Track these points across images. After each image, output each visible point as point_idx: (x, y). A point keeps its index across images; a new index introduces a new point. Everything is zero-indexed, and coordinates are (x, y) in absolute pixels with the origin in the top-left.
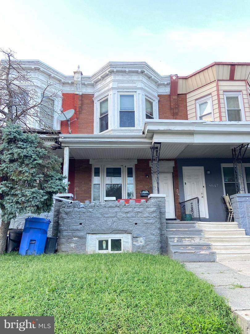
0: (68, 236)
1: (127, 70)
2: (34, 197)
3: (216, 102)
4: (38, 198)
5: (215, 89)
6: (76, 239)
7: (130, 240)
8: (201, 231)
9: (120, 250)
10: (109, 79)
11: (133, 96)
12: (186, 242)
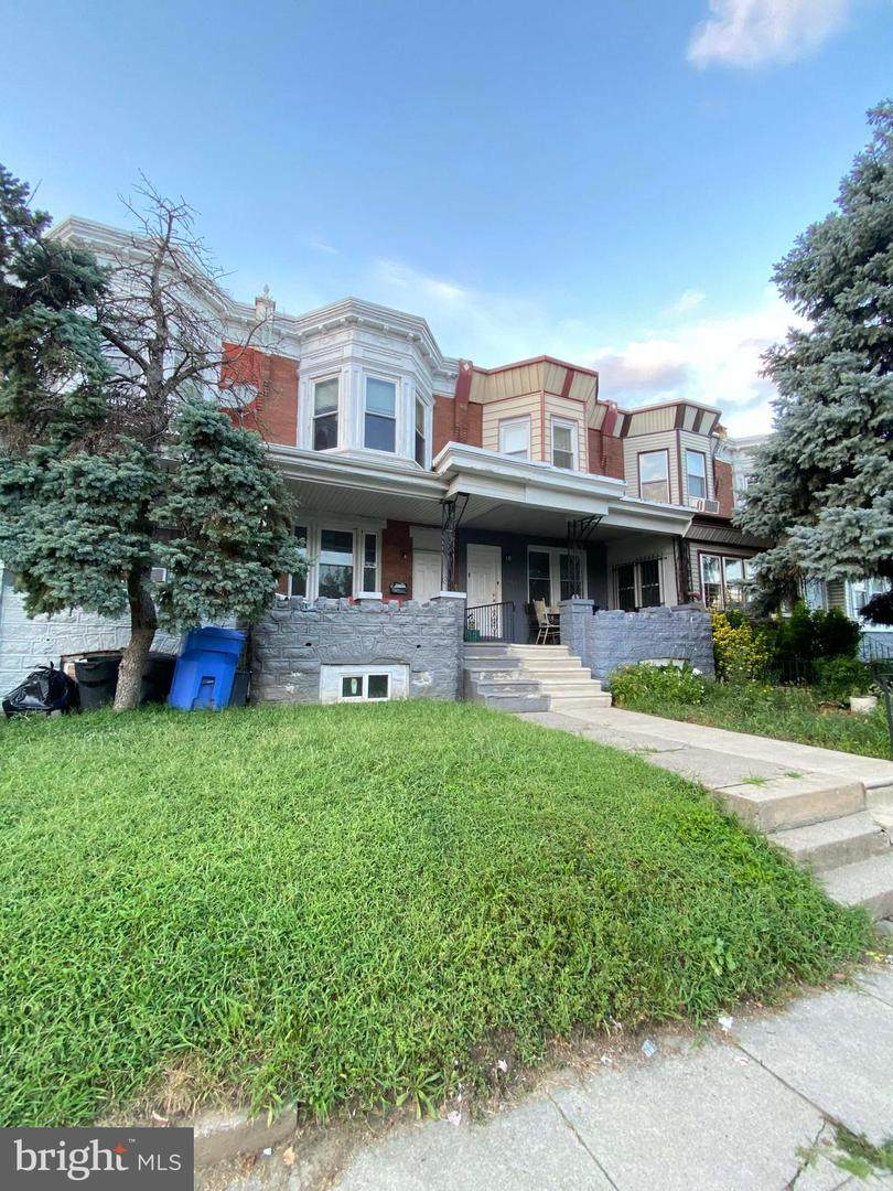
0: (281, 668)
1: (387, 326)
2: (252, 581)
3: (538, 431)
4: (261, 584)
5: (538, 407)
6: (299, 674)
7: (405, 677)
8: (518, 660)
9: (385, 696)
10: (342, 336)
11: (392, 386)
12: (500, 679)
